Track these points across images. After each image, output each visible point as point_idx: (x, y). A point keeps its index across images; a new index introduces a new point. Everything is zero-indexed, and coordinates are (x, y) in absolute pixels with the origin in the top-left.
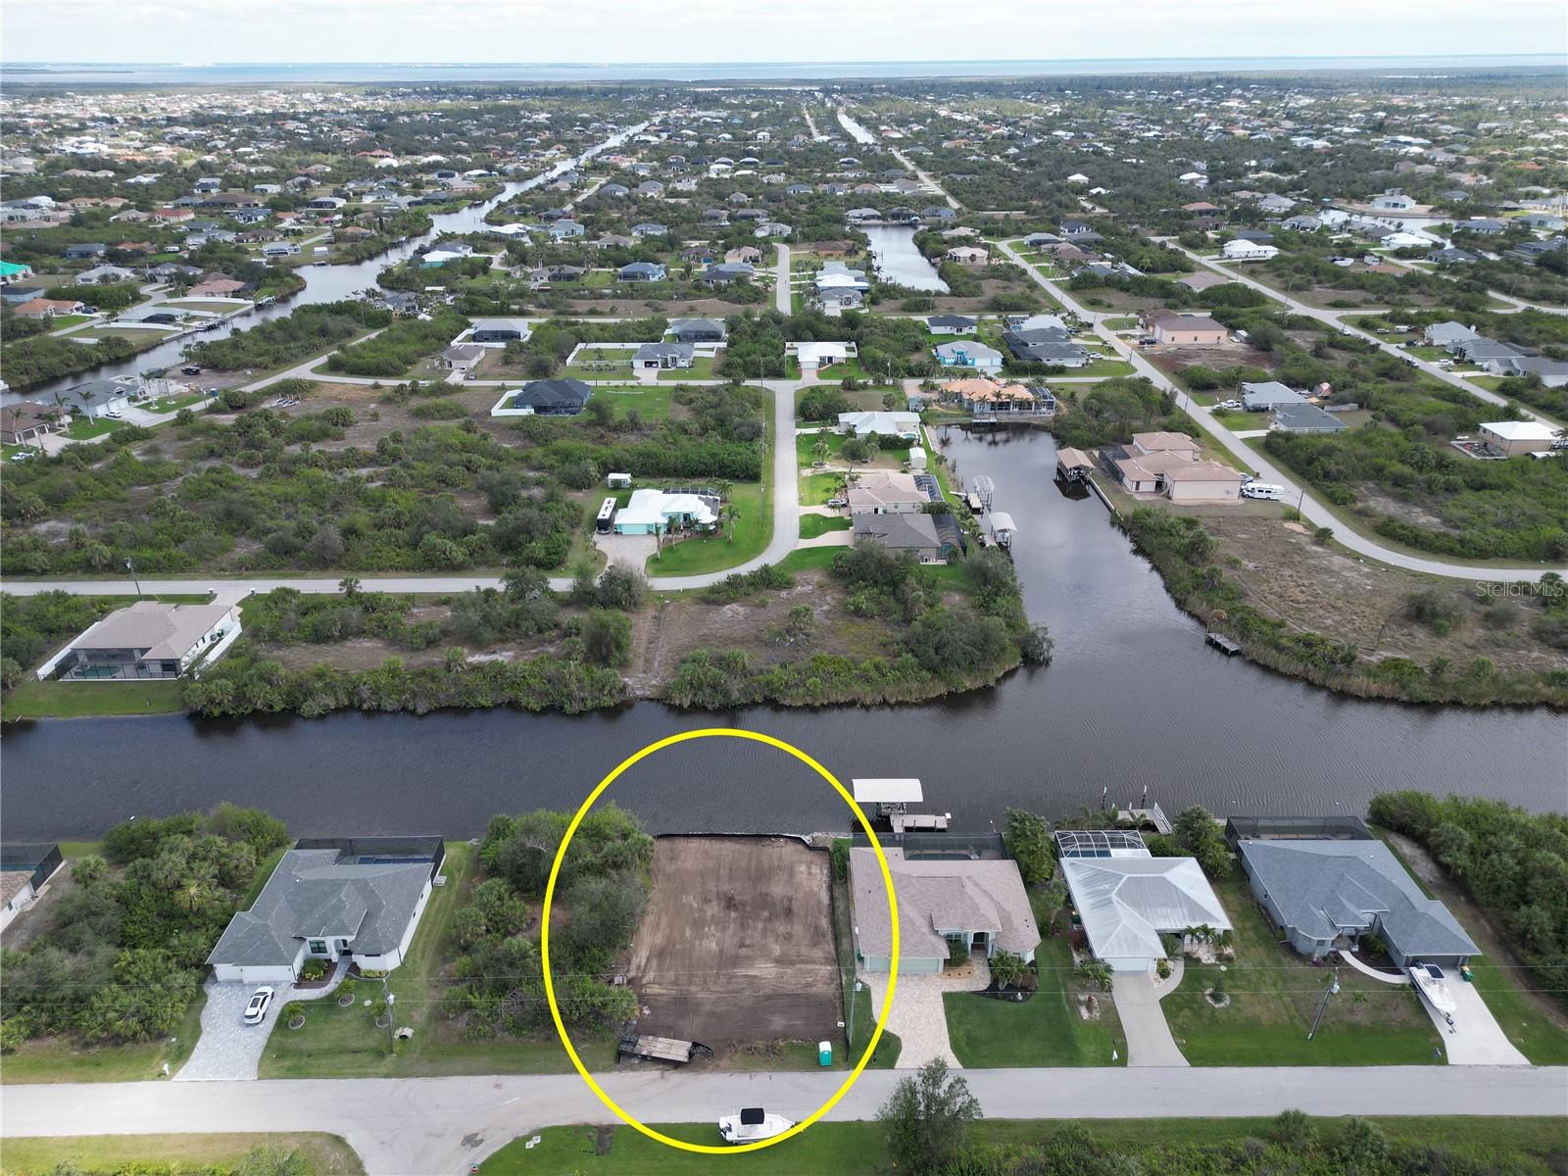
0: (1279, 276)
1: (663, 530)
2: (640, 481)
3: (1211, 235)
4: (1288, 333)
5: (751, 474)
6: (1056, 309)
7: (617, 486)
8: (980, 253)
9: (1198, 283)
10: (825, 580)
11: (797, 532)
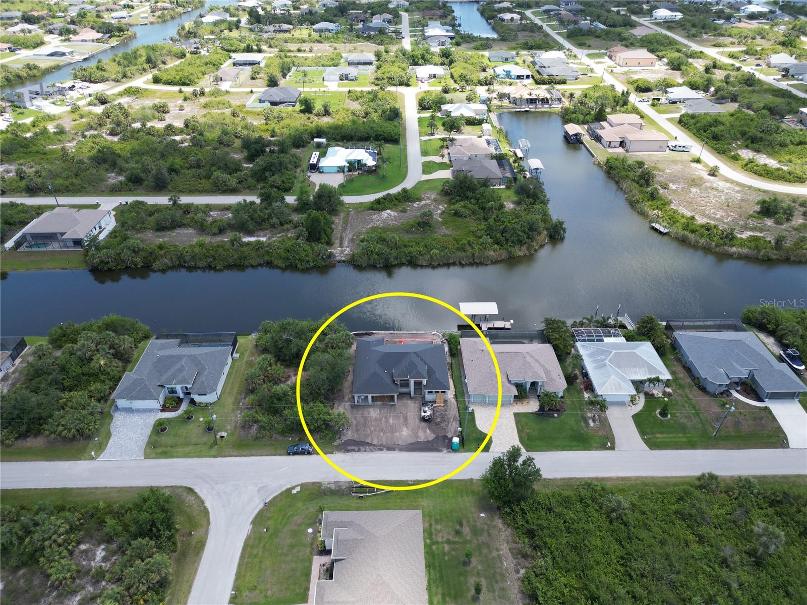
0: (683, 30)
1: (346, 170)
2: (333, 143)
3: (645, 7)
4: (690, 60)
5: (395, 139)
6: (561, 48)
7: (319, 146)
8: (516, 16)
9: (638, 32)
10: (438, 197)
11: (421, 171)
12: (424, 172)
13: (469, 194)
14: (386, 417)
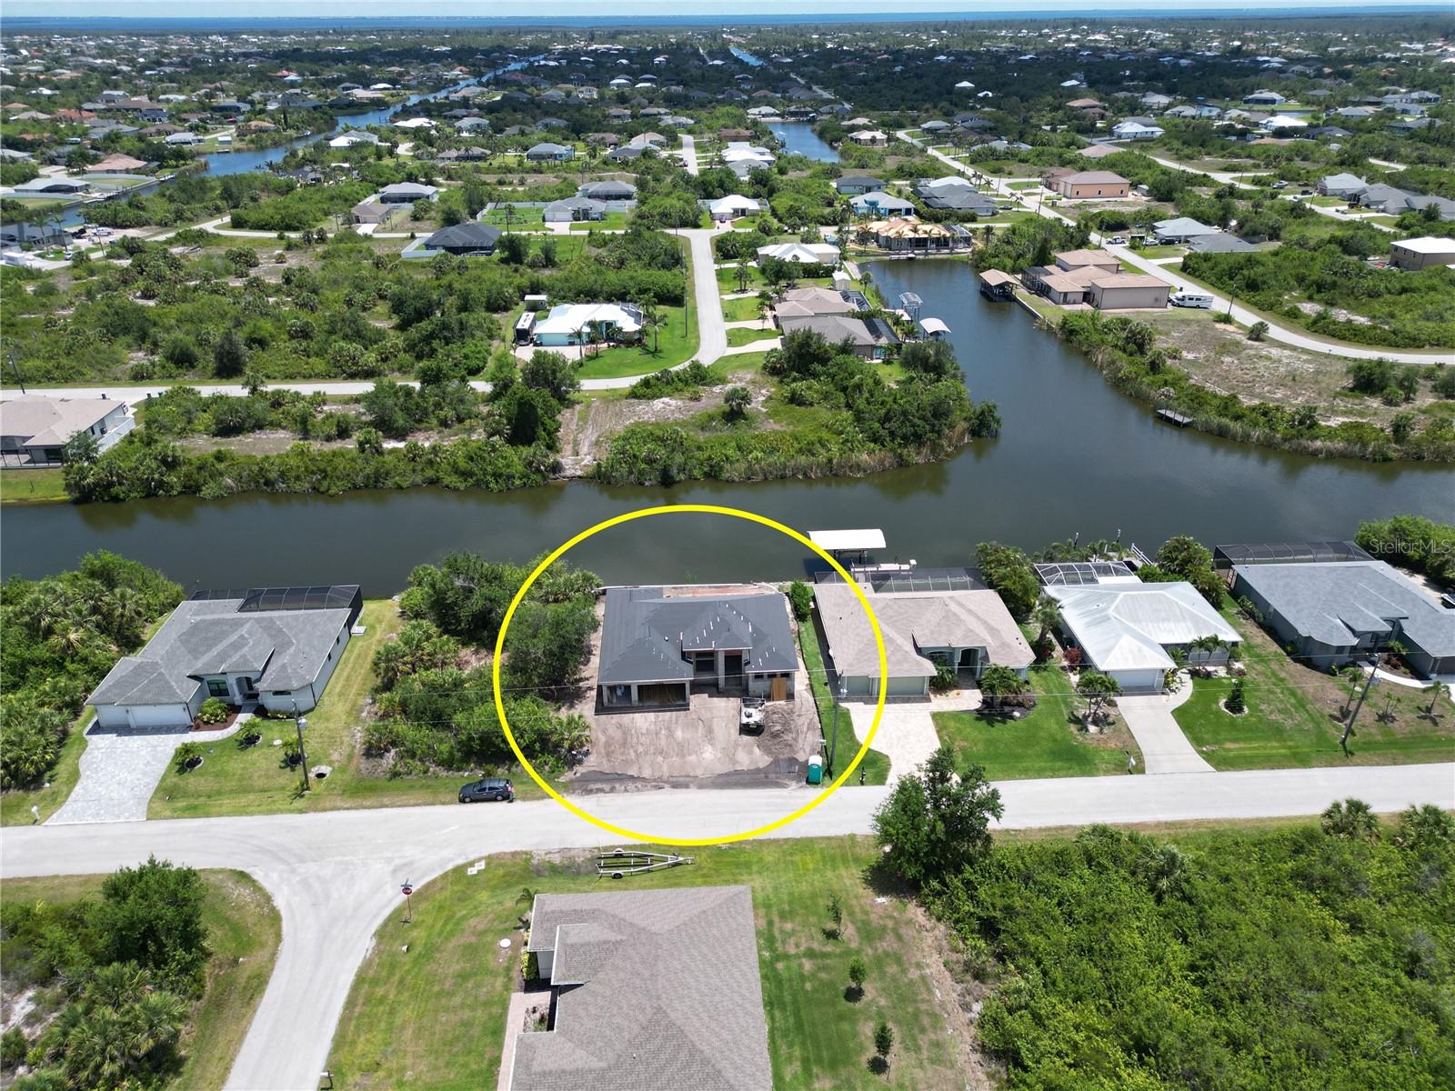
1: (585, 338)
2: (560, 300)
5: (676, 299)
7: (534, 305)
8: (880, 136)
10: (759, 378)
11: (725, 342)
12: (730, 343)
13: (817, 367)
14: (669, 729)
